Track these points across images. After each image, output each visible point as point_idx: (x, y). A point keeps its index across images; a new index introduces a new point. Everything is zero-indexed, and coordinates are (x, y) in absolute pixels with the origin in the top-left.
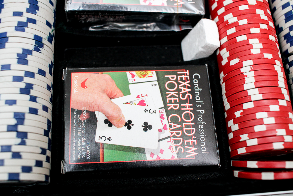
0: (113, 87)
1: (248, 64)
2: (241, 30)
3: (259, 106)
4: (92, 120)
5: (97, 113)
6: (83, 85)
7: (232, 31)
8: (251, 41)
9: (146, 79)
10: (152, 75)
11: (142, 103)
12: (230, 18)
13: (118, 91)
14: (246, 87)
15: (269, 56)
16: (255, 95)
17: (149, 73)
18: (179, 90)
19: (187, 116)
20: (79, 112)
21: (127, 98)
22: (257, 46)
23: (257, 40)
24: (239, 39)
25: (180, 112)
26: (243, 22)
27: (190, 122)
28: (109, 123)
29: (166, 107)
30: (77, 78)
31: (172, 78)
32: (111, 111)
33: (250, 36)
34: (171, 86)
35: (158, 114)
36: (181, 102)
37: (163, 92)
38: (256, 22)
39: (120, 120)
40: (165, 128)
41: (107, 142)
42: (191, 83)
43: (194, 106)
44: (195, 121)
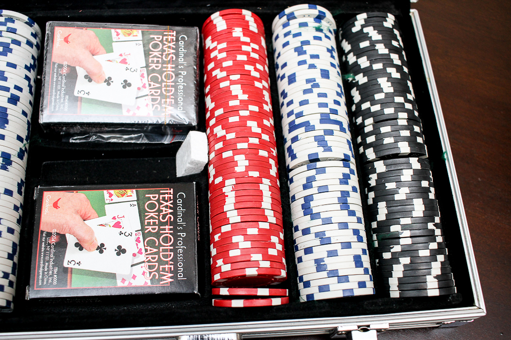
0: (88, 208)
1: (231, 182)
2: (228, 145)
3: (238, 229)
4: (62, 242)
5: (67, 236)
6: (55, 205)
7: (220, 145)
8: (237, 158)
9: (125, 198)
10: (132, 194)
11: (117, 225)
12: (219, 131)
13: (92, 212)
14: (226, 208)
15: (255, 174)
16: (234, 217)
17: (129, 192)
18: (159, 211)
19: (166, 240)
20: (49, 235)
21: (102, 220)
22: (242, 163)
23: (243, 157)
24: (226, 155)
25: (158, 235)
26: (231, 136)
27: (168, 246)
29: (143, 229)
30: (49, 197)
31: (153, 198)
32: (82, 234)
33: (237, 152)
34: (152, 206)
35: (134, 237)
36: (161, 224)
37: (142, 214)
38: (245, 134)
39: (92, 243)
40: (140, 252)
41: (77, 266)
42: (175, 204)
43: (175, 229)
44: (174, 245)
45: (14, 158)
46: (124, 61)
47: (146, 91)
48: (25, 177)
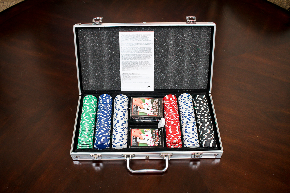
1: (170, 126)
2: (169, 120)
3: (171, 134)
5: (137, 137)
6: (134, 132)
7: (168, 120)
8: (171, 122)
9: (148, 131)
10: (150, 130)
11: (147, 135)
12: (168, 118)
13: (142, 133)
14: (169, 131)
15: (175, 125)
16: (171, 132)
17: (149, 130)
18: (156, 133)
19: (157, 138)
20: (133, 137)
22: (172, 123)
23: (173, 122)
24: (169, 122)
25: (155, 137)
26: (170, 118)
27: (158, 139)
28: (140, 139)
29: (152, 136)
30: (133, 130)
31: (154, 131)
32: (140, 137)
33: (171, 121)
35: (151, 138)
36: (156, 135)
37: (152, 133)
38: (173, 118)
39: (142, 138)
40: (152, 140)
41: (139, 142)
42: (159, 132)
43: (159, 136)
44: (159, 139)
45: (126, 122)
46: (147, 105)
47: (152, 110)
48: (127, 126)
